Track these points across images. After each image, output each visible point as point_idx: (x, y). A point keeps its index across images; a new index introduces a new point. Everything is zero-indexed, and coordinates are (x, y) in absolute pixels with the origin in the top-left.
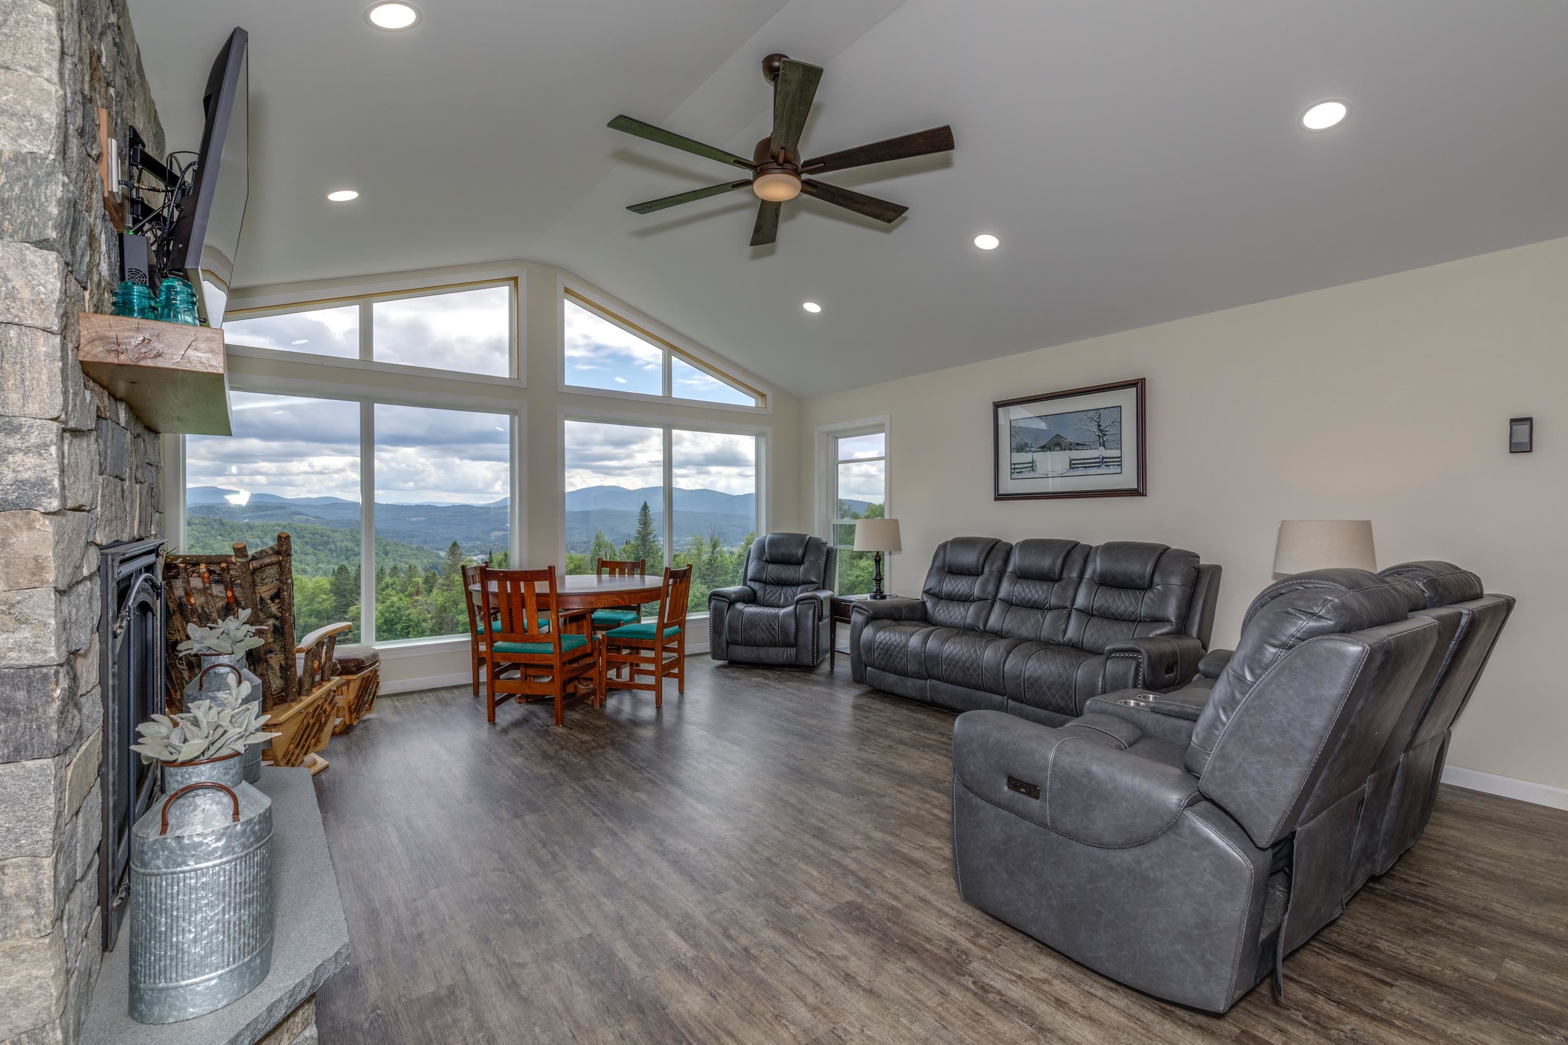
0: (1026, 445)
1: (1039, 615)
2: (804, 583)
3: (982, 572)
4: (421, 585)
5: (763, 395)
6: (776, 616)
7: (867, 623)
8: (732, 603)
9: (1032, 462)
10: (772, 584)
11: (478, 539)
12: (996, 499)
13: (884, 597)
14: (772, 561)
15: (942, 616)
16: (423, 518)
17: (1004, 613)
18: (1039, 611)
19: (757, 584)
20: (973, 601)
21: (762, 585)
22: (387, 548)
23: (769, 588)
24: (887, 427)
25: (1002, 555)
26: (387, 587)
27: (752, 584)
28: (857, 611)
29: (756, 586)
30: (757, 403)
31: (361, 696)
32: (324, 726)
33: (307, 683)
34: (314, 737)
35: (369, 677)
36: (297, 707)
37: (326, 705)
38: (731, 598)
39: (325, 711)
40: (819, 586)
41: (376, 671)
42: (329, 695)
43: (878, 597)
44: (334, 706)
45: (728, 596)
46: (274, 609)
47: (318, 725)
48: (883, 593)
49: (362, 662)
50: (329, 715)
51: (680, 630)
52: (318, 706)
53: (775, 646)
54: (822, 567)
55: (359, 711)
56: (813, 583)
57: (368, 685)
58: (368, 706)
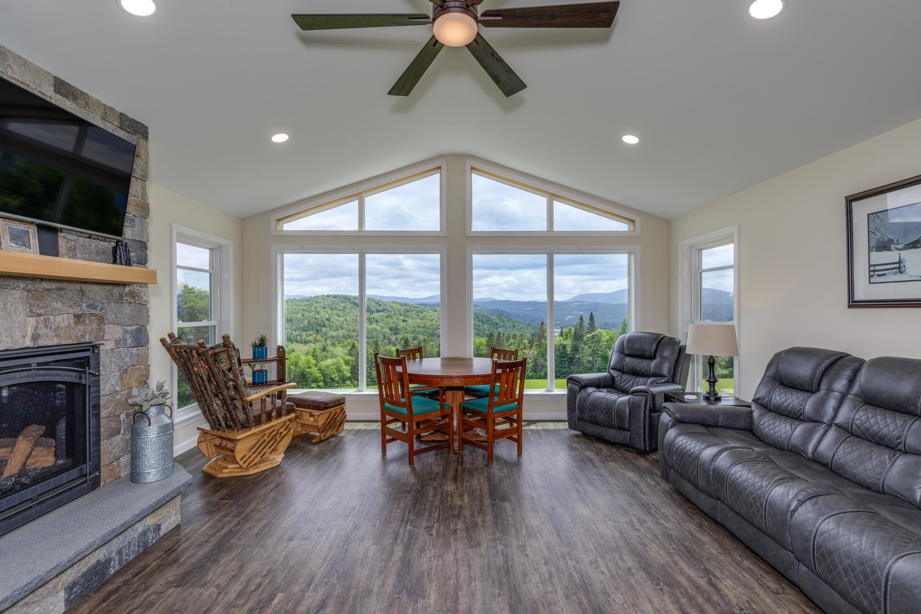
0: (891, 241)
1: (886, 456)
2: (654, 375)
3: (818, 390)
4: (526, 344)
5: (633, 221)
6: (615, 402)
7: (673, 425)
8: (584, 387)
9: (900, 262)
10: (628, 373)
12: (850, 306)
13: (718, 399)
14: (629, 355)
15: (767, 429)
16: (532, 308)
17: (838, 442)
18: (887, 451)
19: (616, 372)
20: (803, 421)
21: (620, 373)
22: (515, 324)
23: (625, 377)
24: (736, 238)
25: (848, 373)
26: (511, 344)
27: (612, 371)
28: (667, 412)
29: (615, 373)
30: (629, 227)
31: (329, 423)
32: (280, 442)
33: (264, 417)
34: (270, 448)
35: (336, 412)
36: (254, 430)
37: (282, 430)
38: (582, 383)
39: (281, 433)
40: (668, 380)
41: (343, 409)
42: (284, 424)
43: (712, 398)
44: (290, 430)
45: (580, 381)
46: (231, 376)
47: (274, 441)
48: (717, 394)
49: (326, 404)
50: (285, 435)
51: (518, 407)
52: (274, 430)
53: (613, 428)
54: (673, 363)
55: (327, 432)
56: (664, 376)
57: (335, 417)
58: (336, 429)
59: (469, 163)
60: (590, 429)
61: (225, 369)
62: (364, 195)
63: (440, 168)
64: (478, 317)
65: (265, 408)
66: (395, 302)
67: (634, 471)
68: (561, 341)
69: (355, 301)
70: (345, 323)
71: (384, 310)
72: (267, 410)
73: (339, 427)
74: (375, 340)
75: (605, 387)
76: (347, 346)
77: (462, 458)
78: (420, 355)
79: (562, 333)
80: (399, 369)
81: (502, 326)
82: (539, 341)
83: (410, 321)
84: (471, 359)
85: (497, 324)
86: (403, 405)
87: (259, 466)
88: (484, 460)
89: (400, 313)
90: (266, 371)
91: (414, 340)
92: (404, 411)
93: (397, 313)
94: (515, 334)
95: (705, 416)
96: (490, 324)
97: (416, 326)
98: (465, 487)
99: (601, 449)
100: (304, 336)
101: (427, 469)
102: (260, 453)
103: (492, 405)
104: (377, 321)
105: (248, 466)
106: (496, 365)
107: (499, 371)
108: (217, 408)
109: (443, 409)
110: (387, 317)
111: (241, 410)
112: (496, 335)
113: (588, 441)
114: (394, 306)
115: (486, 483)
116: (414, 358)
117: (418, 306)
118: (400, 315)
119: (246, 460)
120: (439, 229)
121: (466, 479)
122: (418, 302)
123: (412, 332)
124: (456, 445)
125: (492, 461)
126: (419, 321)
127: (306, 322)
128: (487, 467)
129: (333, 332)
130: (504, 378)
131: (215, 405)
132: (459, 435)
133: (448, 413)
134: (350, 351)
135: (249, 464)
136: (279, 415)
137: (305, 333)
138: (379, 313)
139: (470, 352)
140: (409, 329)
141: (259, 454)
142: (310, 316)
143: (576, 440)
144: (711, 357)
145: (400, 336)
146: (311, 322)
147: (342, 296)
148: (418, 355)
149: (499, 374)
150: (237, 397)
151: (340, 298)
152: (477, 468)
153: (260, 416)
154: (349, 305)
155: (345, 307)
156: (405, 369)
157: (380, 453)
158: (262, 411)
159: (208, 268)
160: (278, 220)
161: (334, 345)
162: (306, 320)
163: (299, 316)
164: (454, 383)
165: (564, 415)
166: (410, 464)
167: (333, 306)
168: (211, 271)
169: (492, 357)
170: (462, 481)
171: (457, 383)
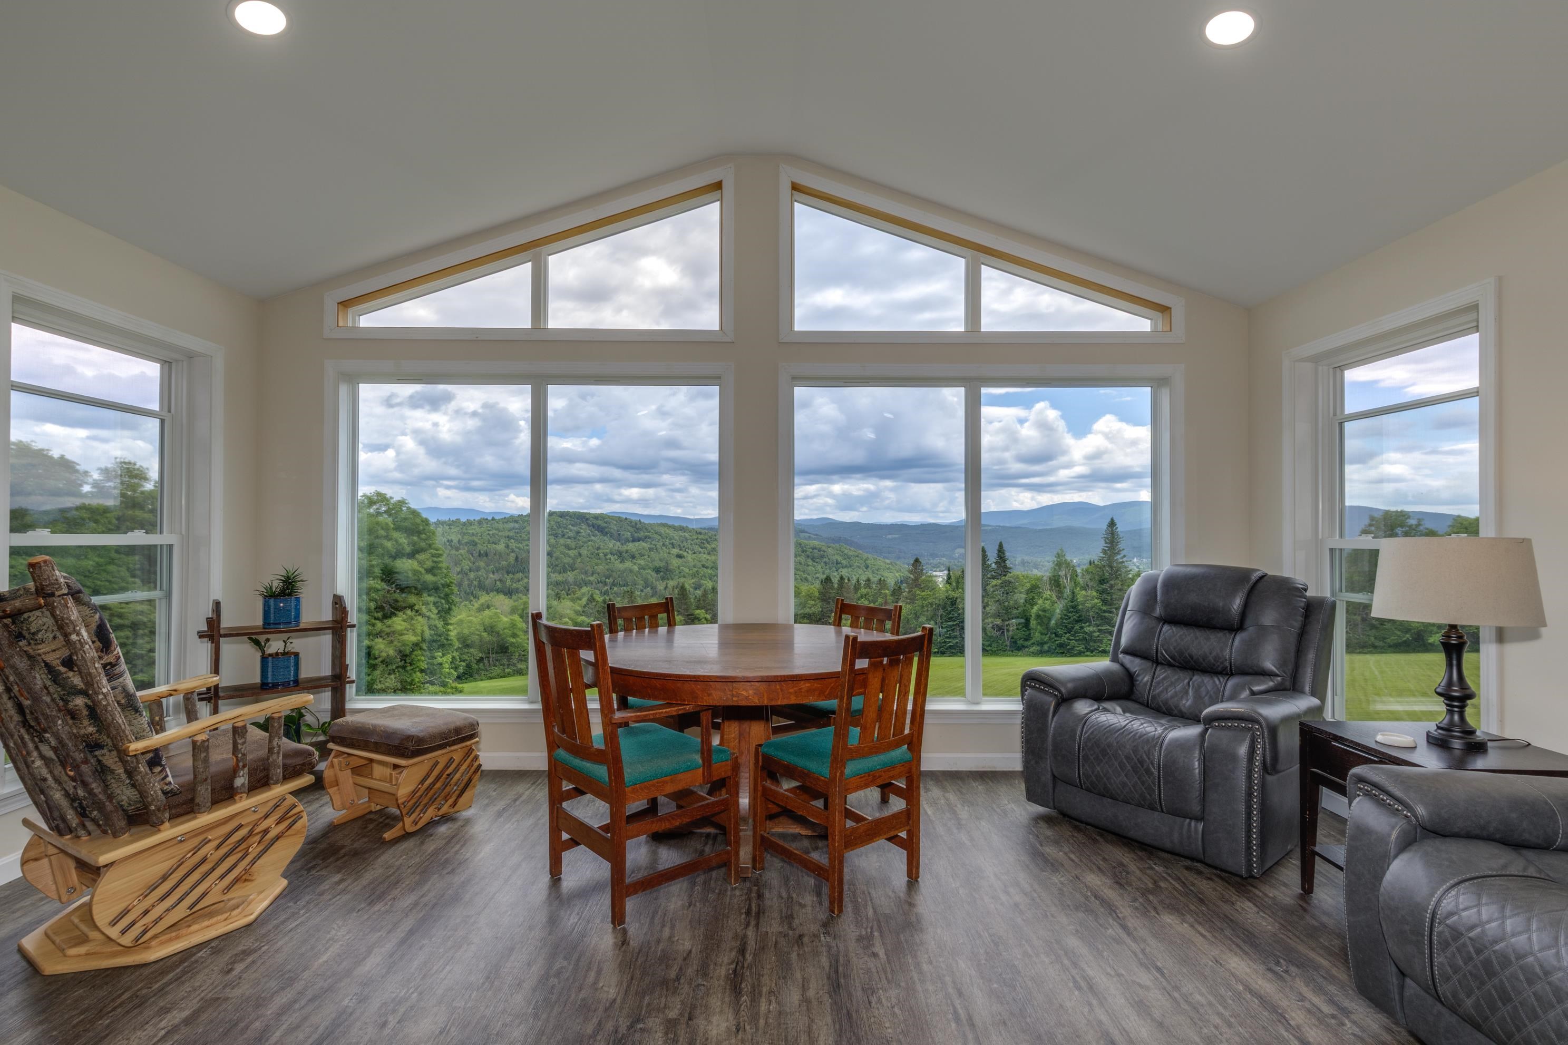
2: (1243, 672)
5: (1164, 309)
6: (1157, 741)
7: (1407, 843)
8: (1066, 700)
10: (1170, 665)
11: (944, 556)
13: (1478, 747)
14: (1170, 620)
16: (897, 536)
19: (1137, 661)
21: (1148, 664)
23: (1162, 673)
24: (1483, 315)
27: (1127, 659)
28: (1367, 794)
29: (1134, 664)
30: (1154, 325)
31: (429, 788)
32: (259, 856)
33: (204, 792)
34: (222, 877)
35: (451, 760)
36: (169, 832)
37: (270, 821)
38: (1063, 690)
39: (266, 831)
40: (1282, 683)
41: (470, 751)
42: (276, 806)
43: (1457, 744)
44: (295, 822)
45: (1057, 685)
46: (77, 681)
47: (240, 855)
48: (1472, 732)
49: (420, 740)
50: (278, 838)
51: (909, 756)
52: (240, 827)
53: (1152, 808)
54: (1293, 640)
55: (424, 811)
56: (1265, 674)
57: (448, 772)
58: (450, 801)
59: (789, 174)
60: (1084, 805)
61: (54, 659)
62: (544, 249)
63: (718, 186)
64: (806, 551)
65: (206, 767)
66: (664, 525)
67: (1246, 953)
68: (947, 591)
69: (595, 522)
70: (579, 560)
71: (646, 537)
72: (213, 769)
73: (460, 796)
74: (628, 588)
75: (1112, 698)
76: (580, 600)
77: (760, 896)
78: (669, 617)
79: (949, 577)
80: (587, 655)
81: (846, 567)
82: (909, 592)
83: (689, 557)
84: (788, 629)
85: (837, 563)
86: (597, 757)
87: (184, 931)
88: (821, 904)
89: (672, 544)
90: (297, 655)
91: (696, 589)
92: (601, 772)
93: (667, 543)
94: (869, 580)
95: (1514, 815)
96: (825, 563)
97: (699, 565)
98: (762, 1022)
99: (1122, 864)
100: (508, 583)
101: (659, 941)
102: (187, 894)
103: (840, 755)
104: (633, 557)
105: (137, 939)
106: (854, 649)
107: (862, 664)
108: (45, 772)
109: (710, 766)
110: (651, 549)
111: (124, 776)
112: (835, 580)
113: (1080, 837)
114: (663, 530)
115: (827, 1001)
116: (654, 626)
117: (703, 531)
118: (673, 546)
119: (133, 923)
120: (717, 328)
121: (767, 983)
122: (703, 526)
123: (693, 576)
124: (745, 853)
125: (841, 911)
126: (705, 556)
127: (512, 558)
128: (827, 933)
129: (556, 575)
130: (875, 681)
131: (39, 763)
132: (755, 827)
133: (723, 775)
134: (585, 607)
135: (145, 932)
136: (260, 781)
137: (511, 576)
138: (637, 544)
139: (786, 610)
140: (687, 570)
141: (181, 900)
142: (519, 548)
143: (1049, 833)
144: (1453, 627)
145: (671, 583)
146: (520, 558)
147: (575, 513)
148: (662, 617)
149: (863, 672)
150: (104, 738)
151: (571, 517)
152: (801, 937)
153: (191, 788)
154: (585, 530)
155: (578, 532)
156: (601, 655)
157: (546, 878)
158: (195, 776)
159: (155, 406)
160: (345, 304)
161: (559, 598)
162: (512, 554)
163: (501, 547)
164: (738, 695)
165: (1013, 760)
166: (613, 922)
167: (560, 531)
168: (165, 413)
169: (838, 623)
170: (755, 994)
171: (748, 696)
